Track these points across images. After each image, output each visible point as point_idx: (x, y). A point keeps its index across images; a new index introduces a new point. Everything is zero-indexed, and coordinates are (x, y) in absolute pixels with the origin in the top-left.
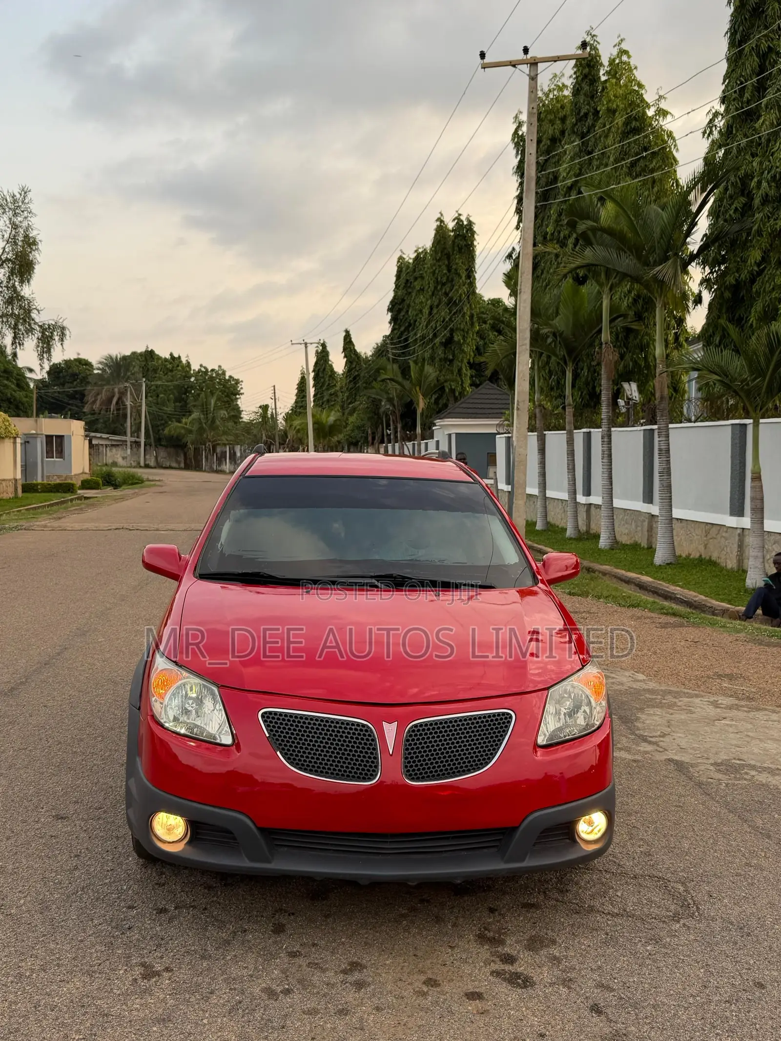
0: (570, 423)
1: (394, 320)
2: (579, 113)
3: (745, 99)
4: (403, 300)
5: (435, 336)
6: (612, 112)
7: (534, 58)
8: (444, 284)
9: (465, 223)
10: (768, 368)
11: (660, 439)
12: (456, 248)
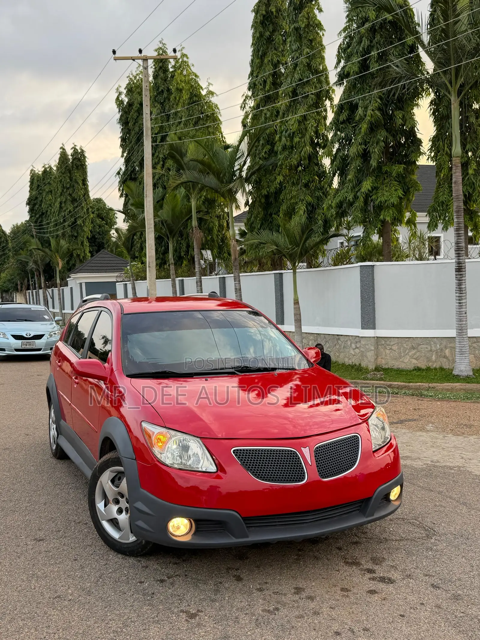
0: (173, 274)
1: (31, 211)
2: (158, 90)
3: (266, 89)
4: (37, 198)
5: (64, 221)
6: (180, 90)
7: (146, 56)
8: (68, 189)
9: (79, 151)
10: (301, 242)
11: (236, 283)
12: (75, 166)
